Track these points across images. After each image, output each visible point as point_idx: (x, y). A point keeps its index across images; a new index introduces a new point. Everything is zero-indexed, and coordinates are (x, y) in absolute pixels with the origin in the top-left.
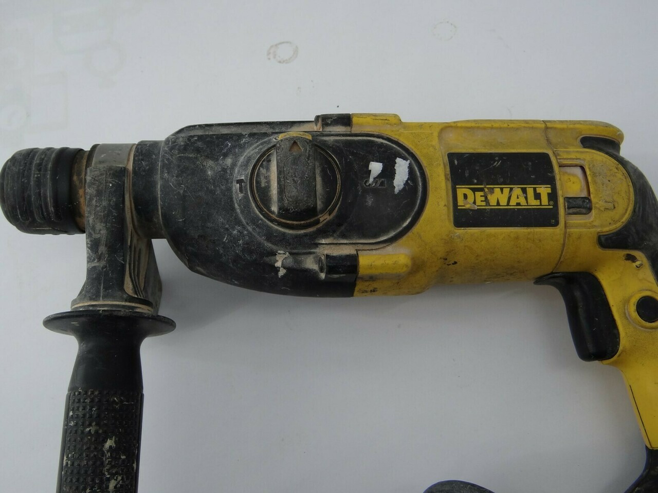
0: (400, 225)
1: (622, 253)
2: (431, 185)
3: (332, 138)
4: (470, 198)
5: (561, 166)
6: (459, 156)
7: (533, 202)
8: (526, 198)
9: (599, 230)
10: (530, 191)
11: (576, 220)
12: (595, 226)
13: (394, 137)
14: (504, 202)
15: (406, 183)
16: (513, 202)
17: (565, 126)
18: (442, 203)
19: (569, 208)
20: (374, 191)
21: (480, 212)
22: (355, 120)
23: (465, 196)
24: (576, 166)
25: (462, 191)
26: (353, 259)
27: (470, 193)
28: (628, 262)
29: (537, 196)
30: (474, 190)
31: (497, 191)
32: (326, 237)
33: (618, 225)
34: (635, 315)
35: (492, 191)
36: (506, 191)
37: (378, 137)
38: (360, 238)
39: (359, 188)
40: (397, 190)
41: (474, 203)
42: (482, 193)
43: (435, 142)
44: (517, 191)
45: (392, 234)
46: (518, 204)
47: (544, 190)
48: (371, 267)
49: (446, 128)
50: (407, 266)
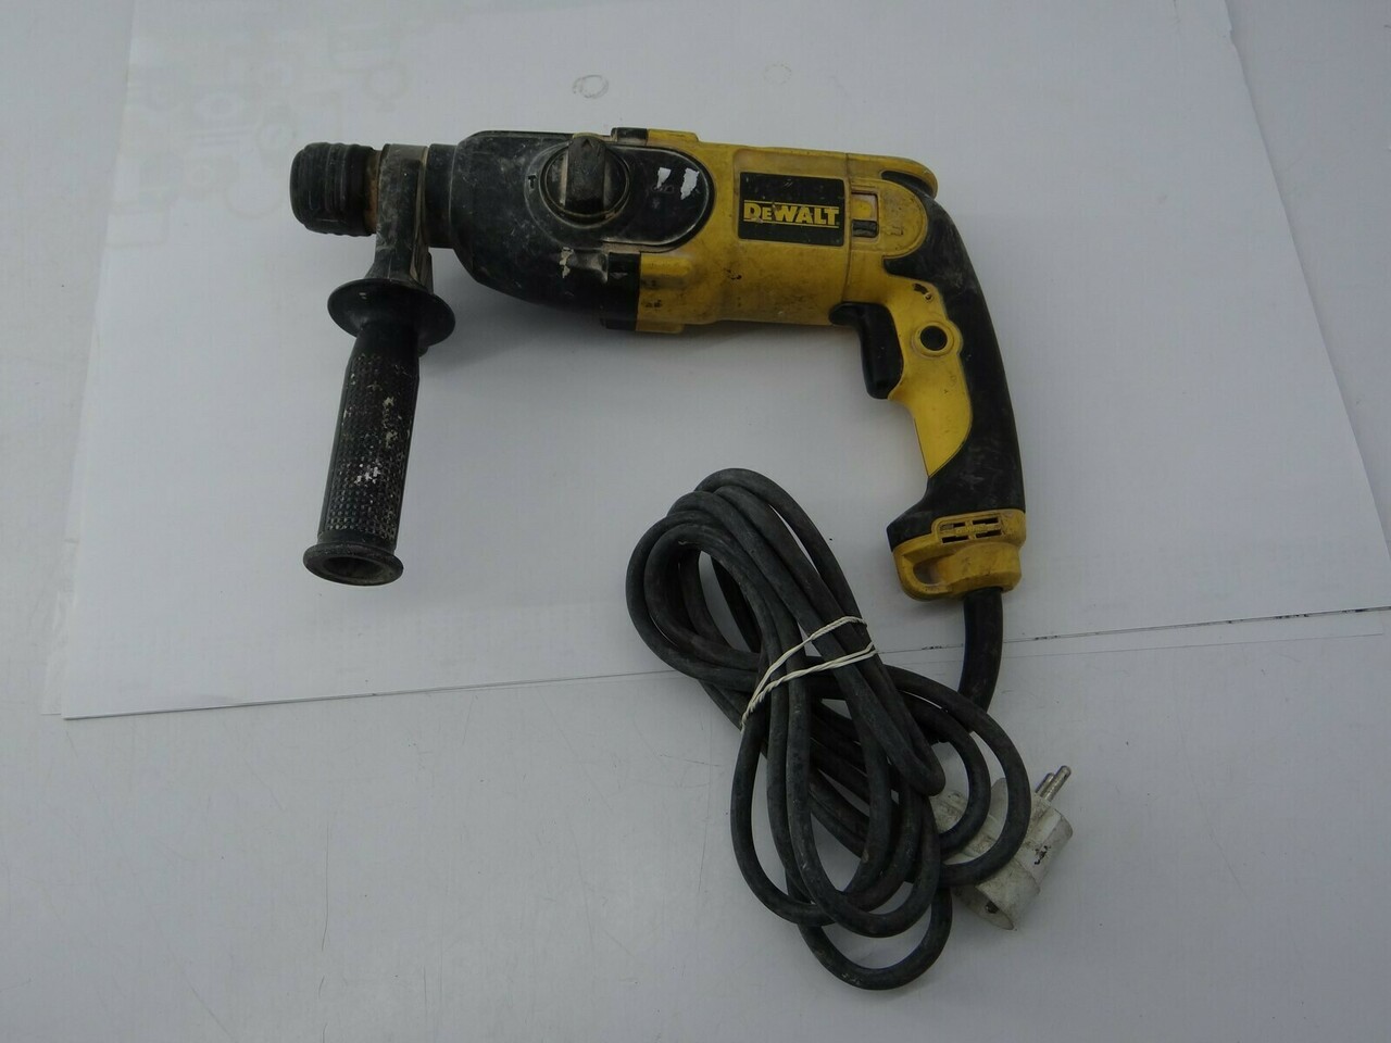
0: (684, 230)
1: (911, 282)
2: (718, 196)
3: (626, 148)
4: (757, 213)
5: (854, 193)
6: (752, 175)
7: (819, 221)
8: (813, 217)
9: (884, 253)
10: (818, 211)
11: (861, 242)
12: (879, 250)
13: (688, 152)
14: (790, 219)
15: (694, 191)
16: (799, 219)
17: (867, 159)
18: (728, 213)
19: (855, 229)
20: (662, 196)
21: (766, 225)
22: (650, 134)
23: (752, 211)
24: (870, 194)
25: (749, 205)
26: (636, 259)
27: (756, 208)
28: (918, 293)
29: (825, 216)
30: (762, 206)
31: (785, 208)
32: (611, 235)
33: (905, 252)
34: (919, 342)
35: (779, 208)
36: (794, 209)
37: (672, 150)
38: (644, 240)
39: (647, 191)
40: (683, 197)
41: (761, 217)
42: (769, 209)
43: (729, 159)
44: (805, 209)
45: (677, 238)
46: (804, 222)
47: (832, 212)
48: (652, 266)
49: (742, 151)
50: (688, 269)
